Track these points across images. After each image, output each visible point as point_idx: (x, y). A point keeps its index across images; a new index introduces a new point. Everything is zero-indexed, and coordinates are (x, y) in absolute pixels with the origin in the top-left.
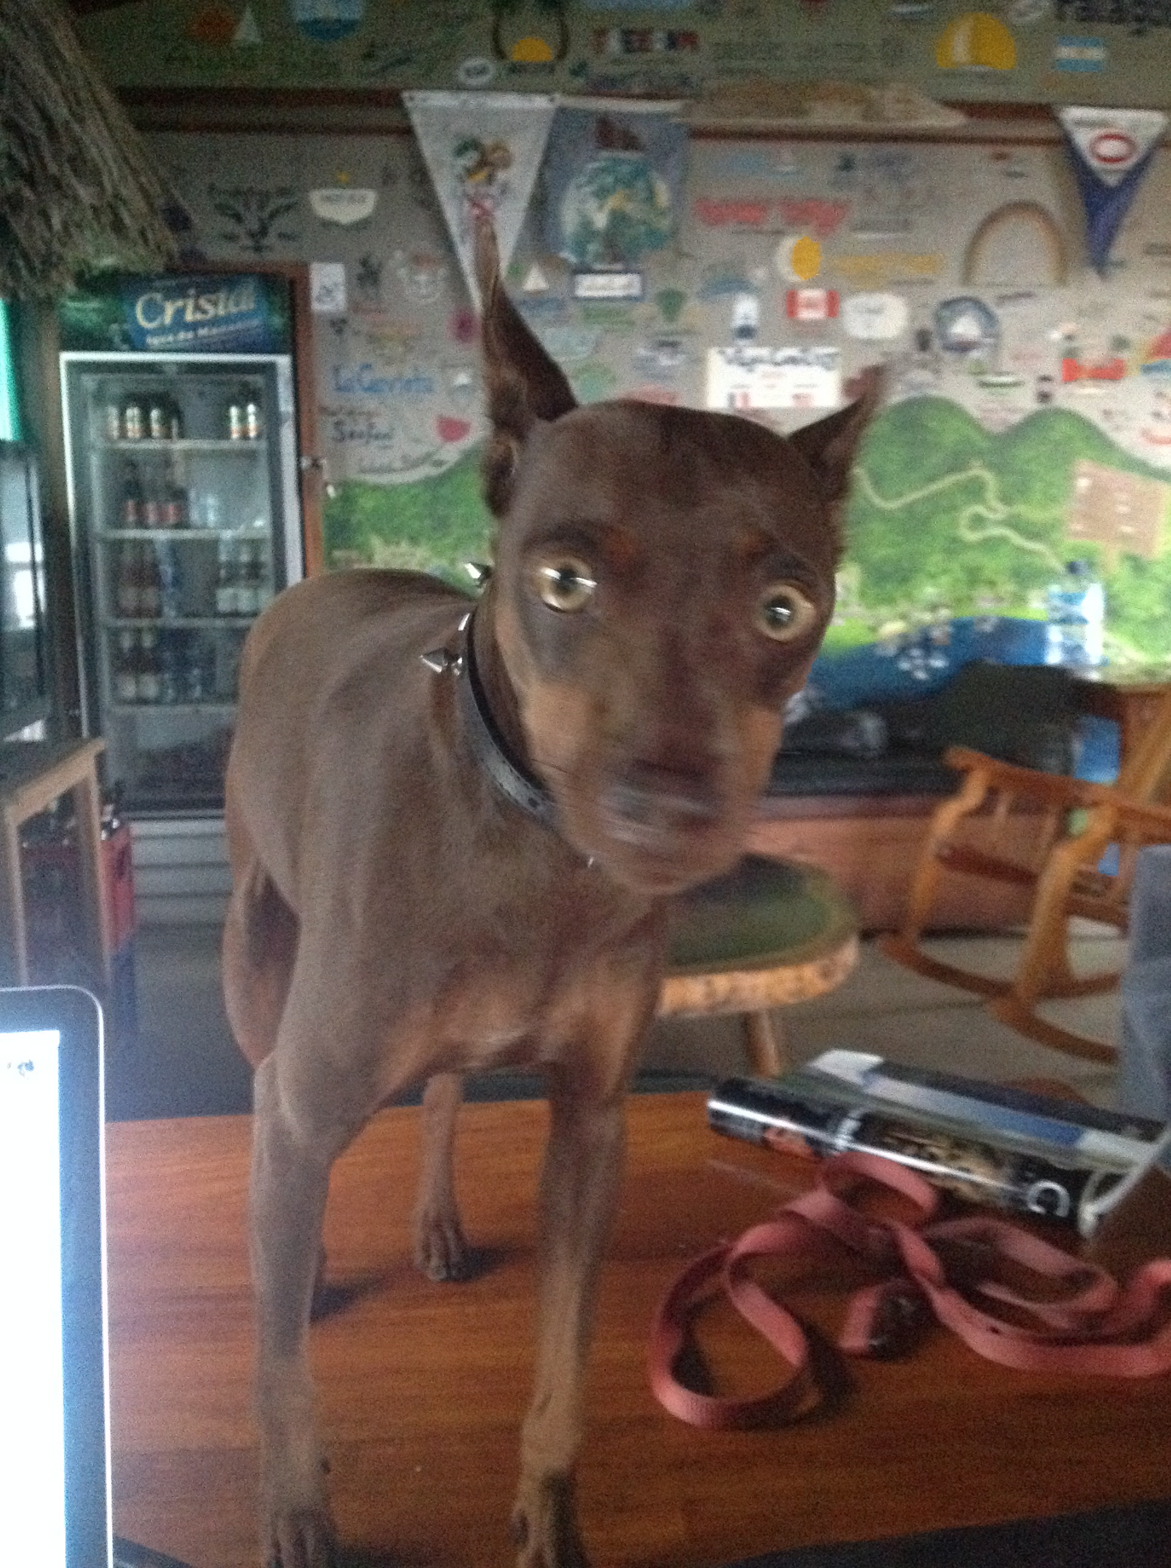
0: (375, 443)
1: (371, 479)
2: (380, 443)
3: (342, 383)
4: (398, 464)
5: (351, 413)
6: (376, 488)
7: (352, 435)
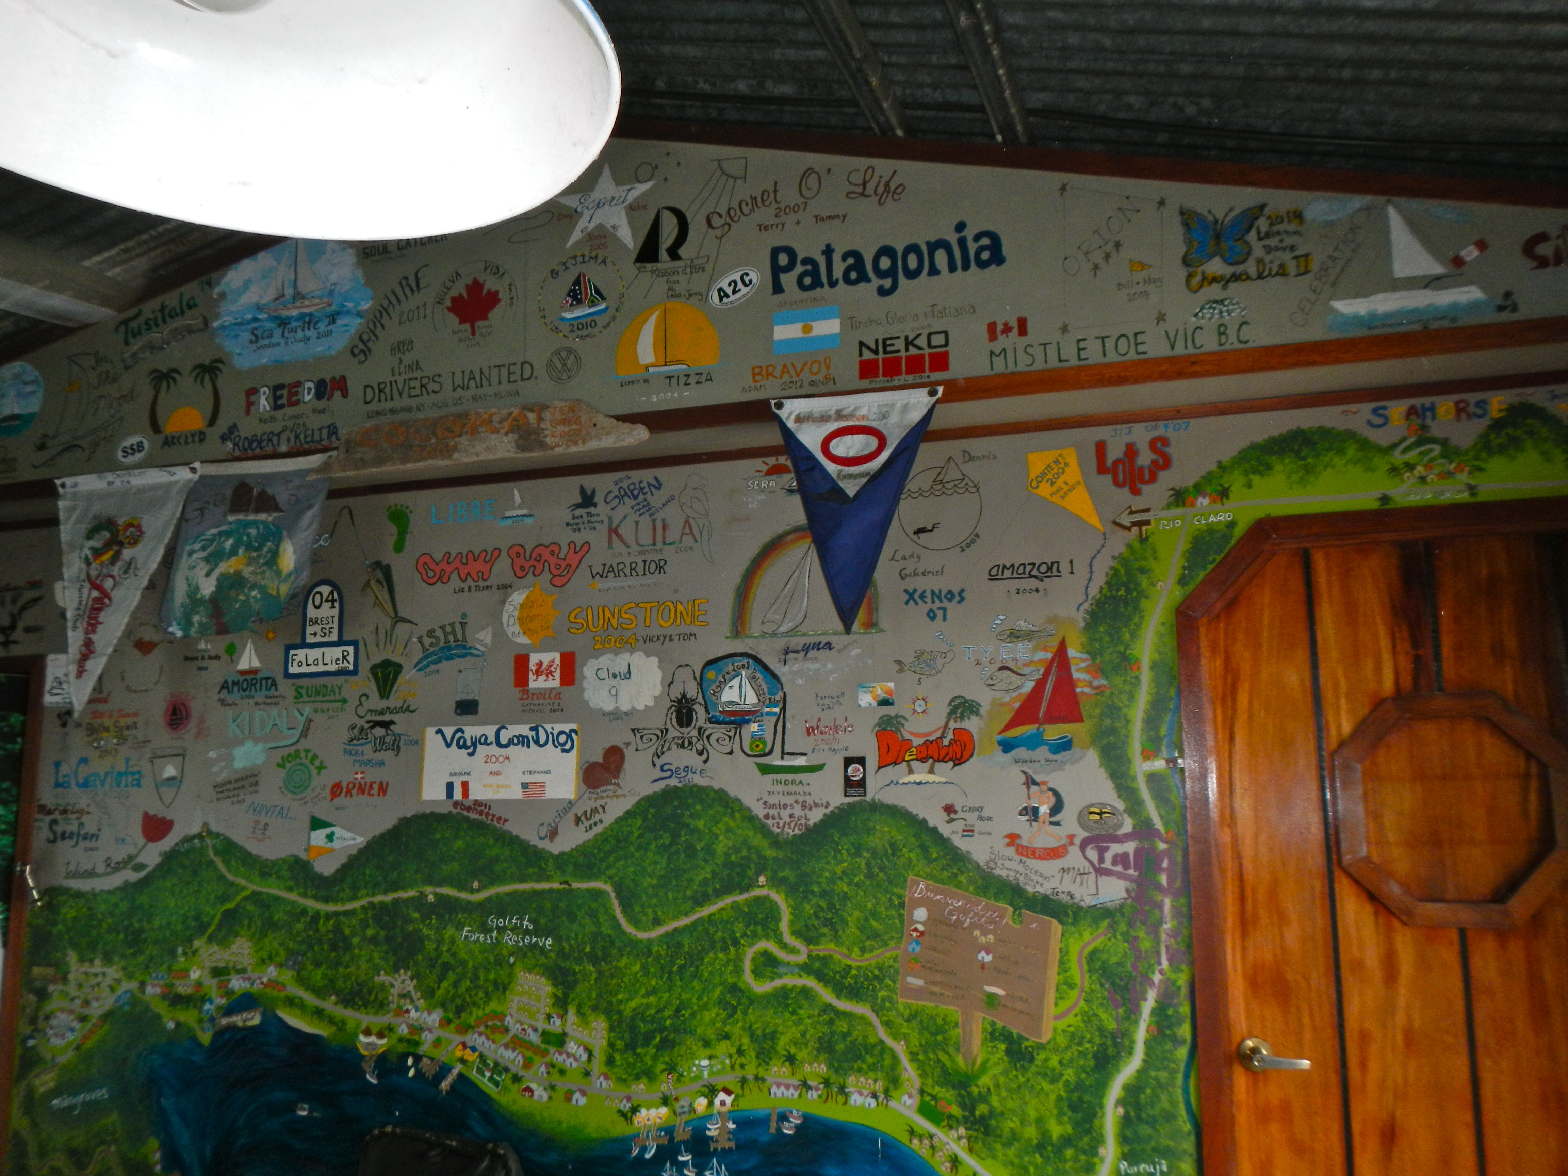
0: (83, 844)
1: (75, 884)
2: (87, 844)
3: (60, 780)
4: (101, 868)
5: (65, 812)
6: (78, 895)
7: (63, 836)
